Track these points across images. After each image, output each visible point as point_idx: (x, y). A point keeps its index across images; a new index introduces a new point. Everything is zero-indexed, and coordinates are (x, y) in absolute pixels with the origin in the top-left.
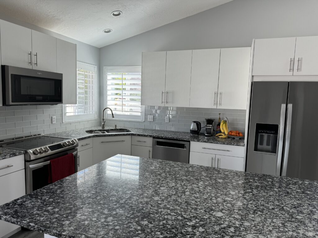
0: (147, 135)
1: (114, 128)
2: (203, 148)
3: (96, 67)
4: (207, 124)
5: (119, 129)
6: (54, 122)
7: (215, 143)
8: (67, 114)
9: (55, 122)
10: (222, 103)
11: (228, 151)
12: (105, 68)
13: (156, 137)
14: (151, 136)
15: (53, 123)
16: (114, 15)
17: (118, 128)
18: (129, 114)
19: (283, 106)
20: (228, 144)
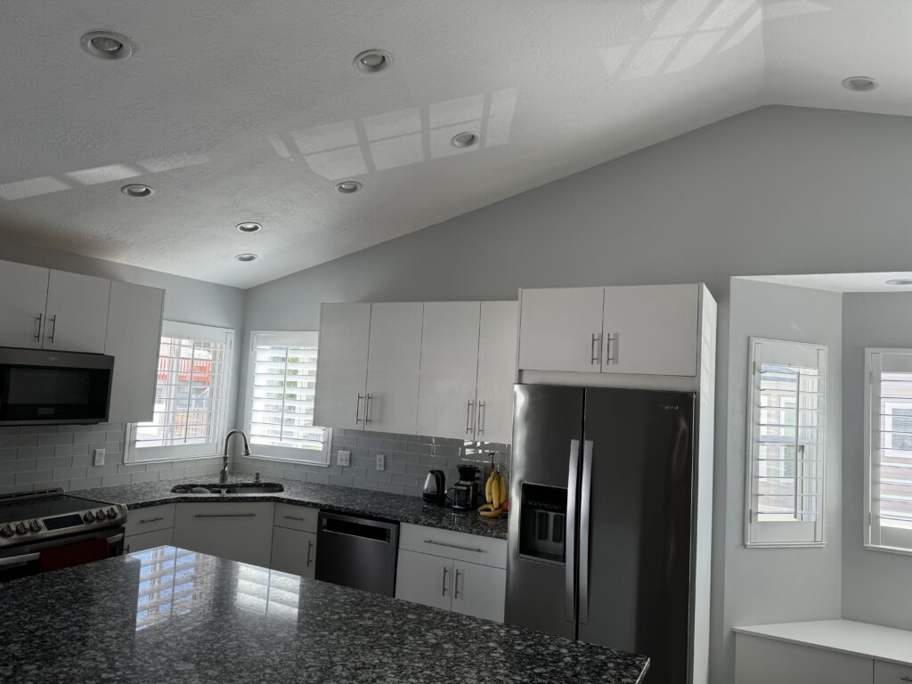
0: (308, 503)
1: (250, 480)
2: (426, 542)
3: (233, 331)
4: (461, 479)
5: (265, 484)
6: (101, 462)
7: (451, 529)
8: (138, 445)
9: (103, 463)
10: (486, 427)
11: (479, 551)
12: (255, 336)
13: (327, 507)
14: (315, 505)
15: (96, 464)
16: (243, 229)
17: (262, 481)
18: (300, 447)
19: (574, 444)
20: (478, 533)
